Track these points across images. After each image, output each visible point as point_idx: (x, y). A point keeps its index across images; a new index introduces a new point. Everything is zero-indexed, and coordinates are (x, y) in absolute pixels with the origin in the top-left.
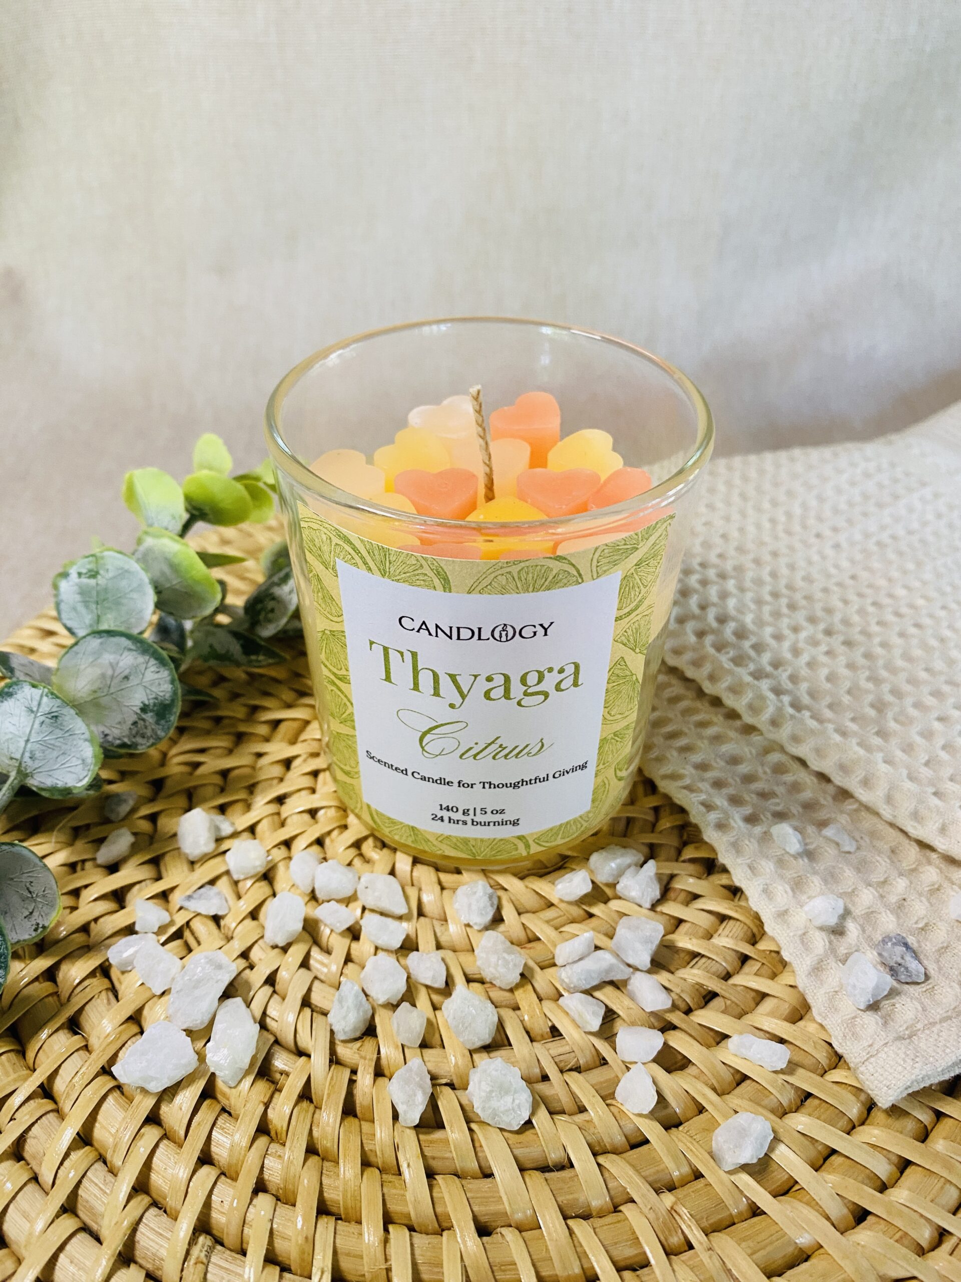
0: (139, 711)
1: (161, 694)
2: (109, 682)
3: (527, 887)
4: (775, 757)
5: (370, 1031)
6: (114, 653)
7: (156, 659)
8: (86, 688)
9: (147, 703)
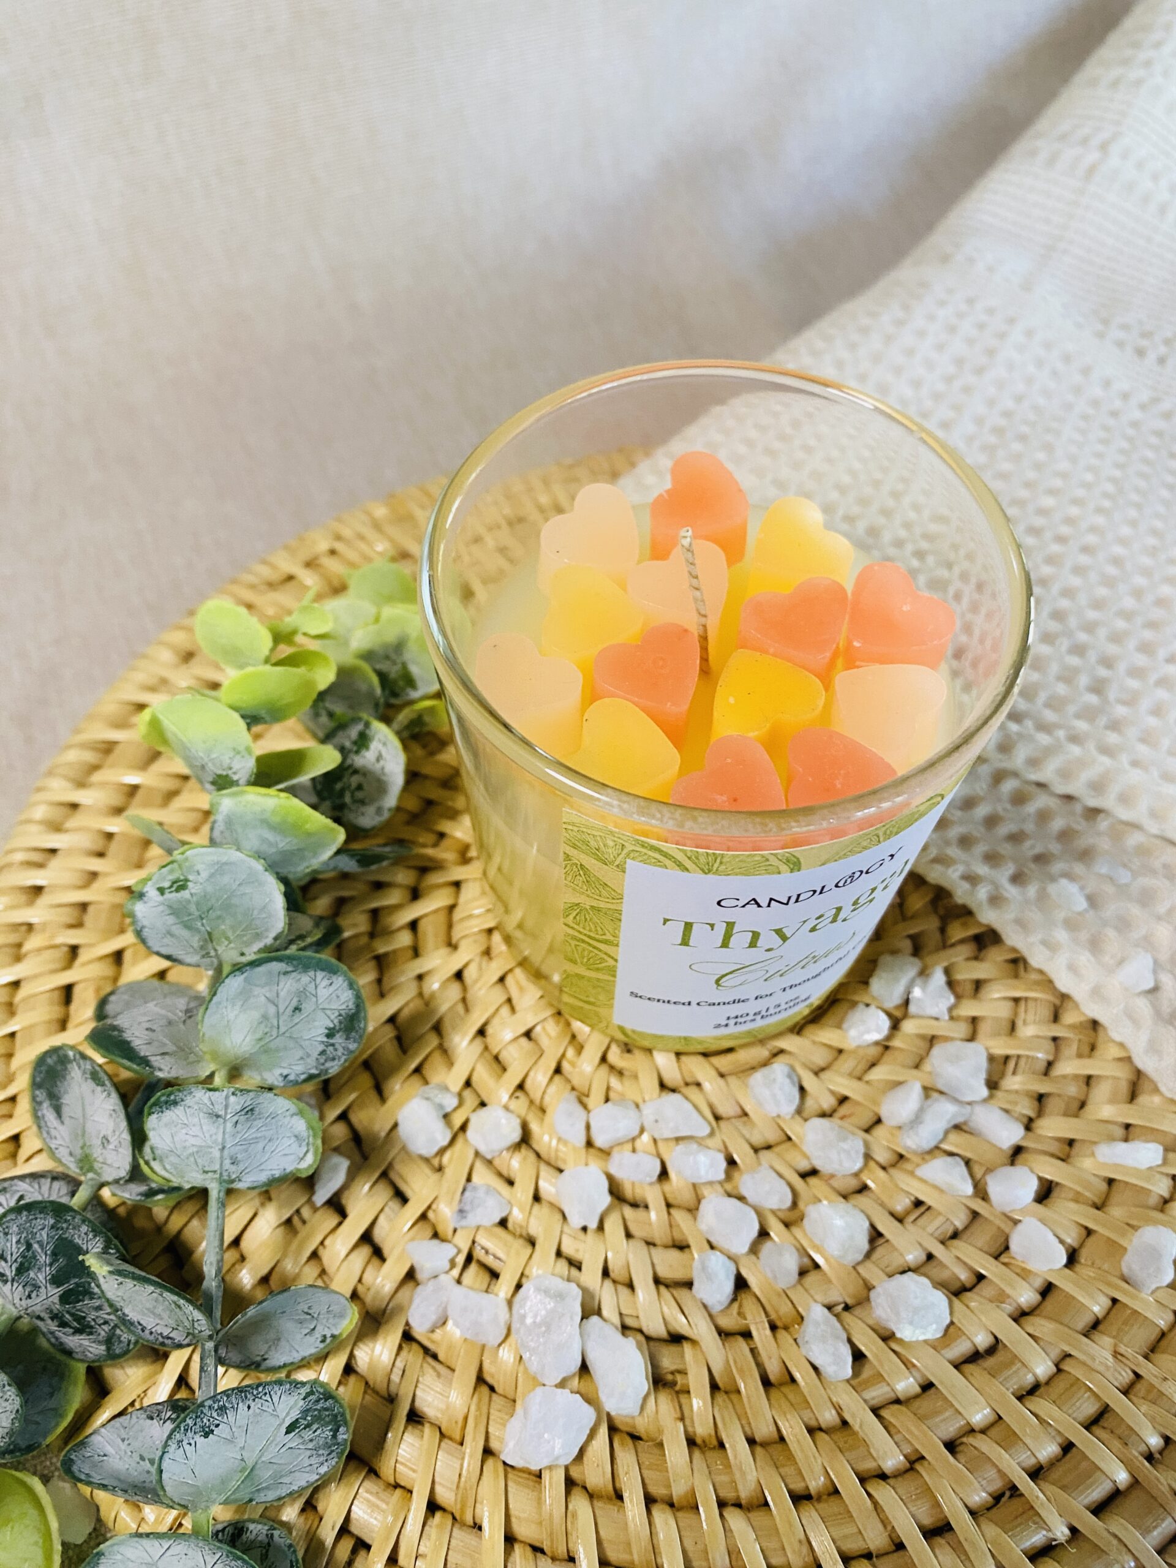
0: (325, 1039)
1: (344, 1007)
2: (276, 1024)
3: (814, 1042)
4: (1008, 786)
5: (741, 1284)
6: (266, 984)
7: (322, 970)
8: (248, 1039)
9: (332, 1026)
